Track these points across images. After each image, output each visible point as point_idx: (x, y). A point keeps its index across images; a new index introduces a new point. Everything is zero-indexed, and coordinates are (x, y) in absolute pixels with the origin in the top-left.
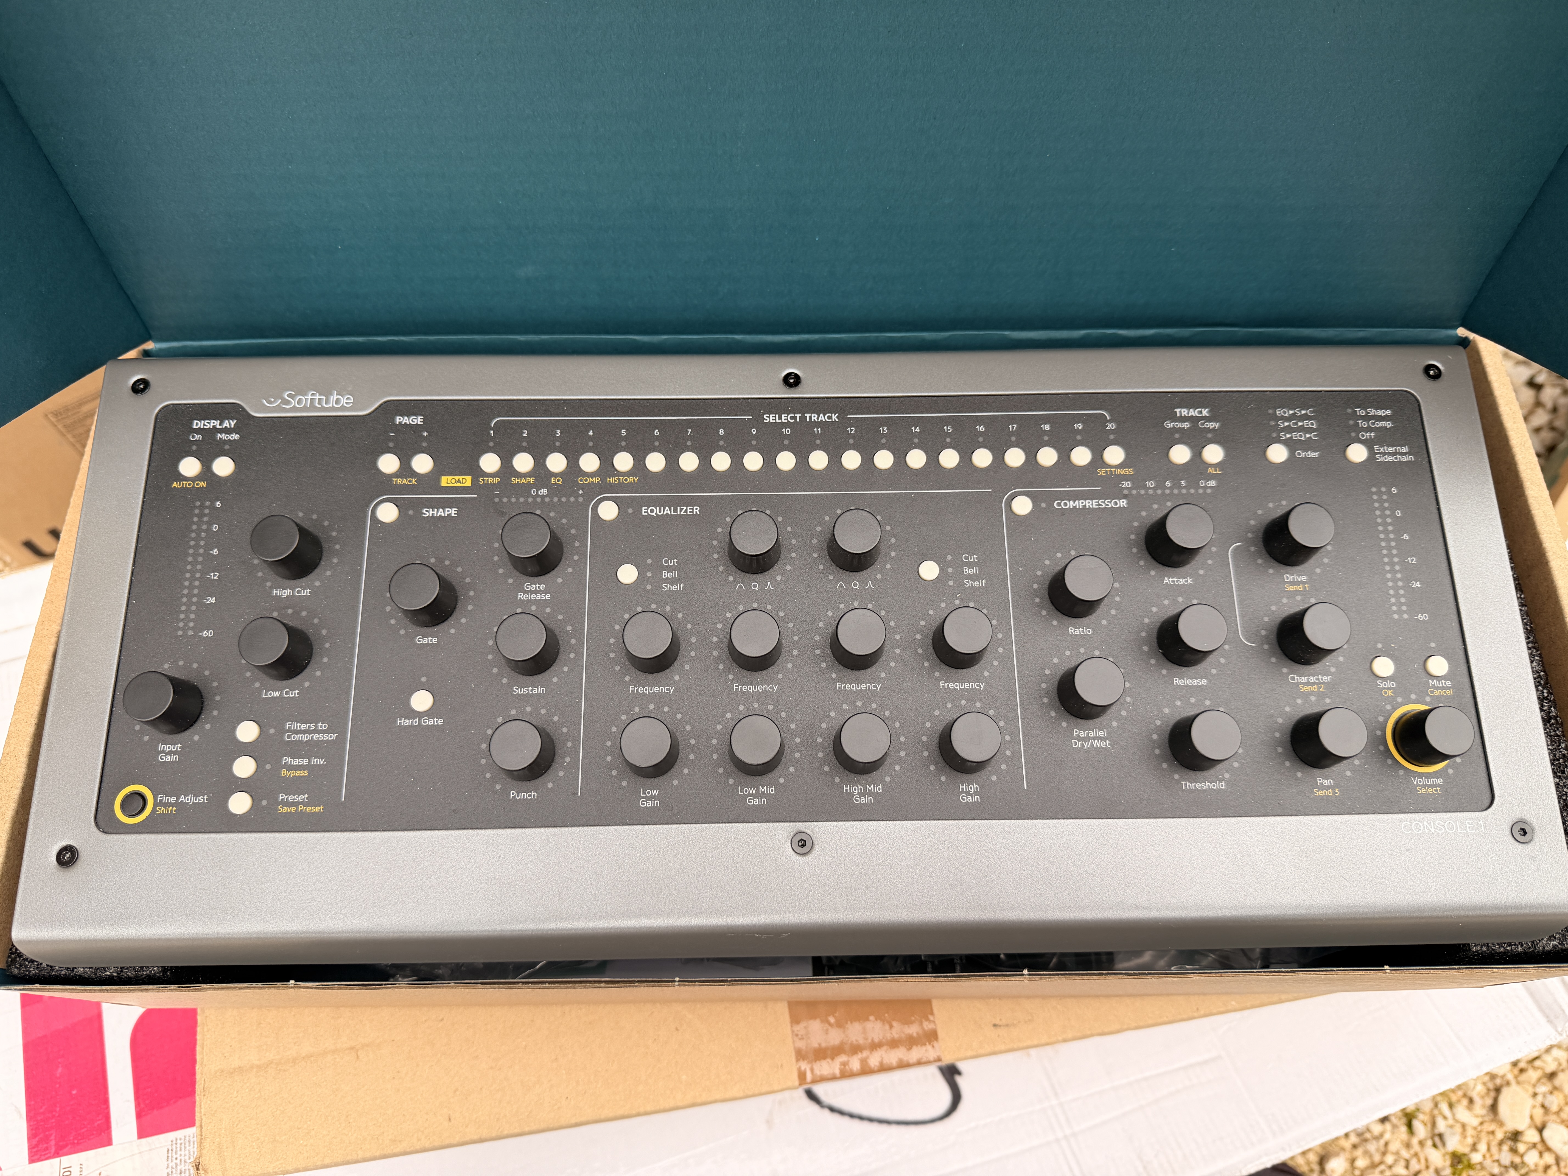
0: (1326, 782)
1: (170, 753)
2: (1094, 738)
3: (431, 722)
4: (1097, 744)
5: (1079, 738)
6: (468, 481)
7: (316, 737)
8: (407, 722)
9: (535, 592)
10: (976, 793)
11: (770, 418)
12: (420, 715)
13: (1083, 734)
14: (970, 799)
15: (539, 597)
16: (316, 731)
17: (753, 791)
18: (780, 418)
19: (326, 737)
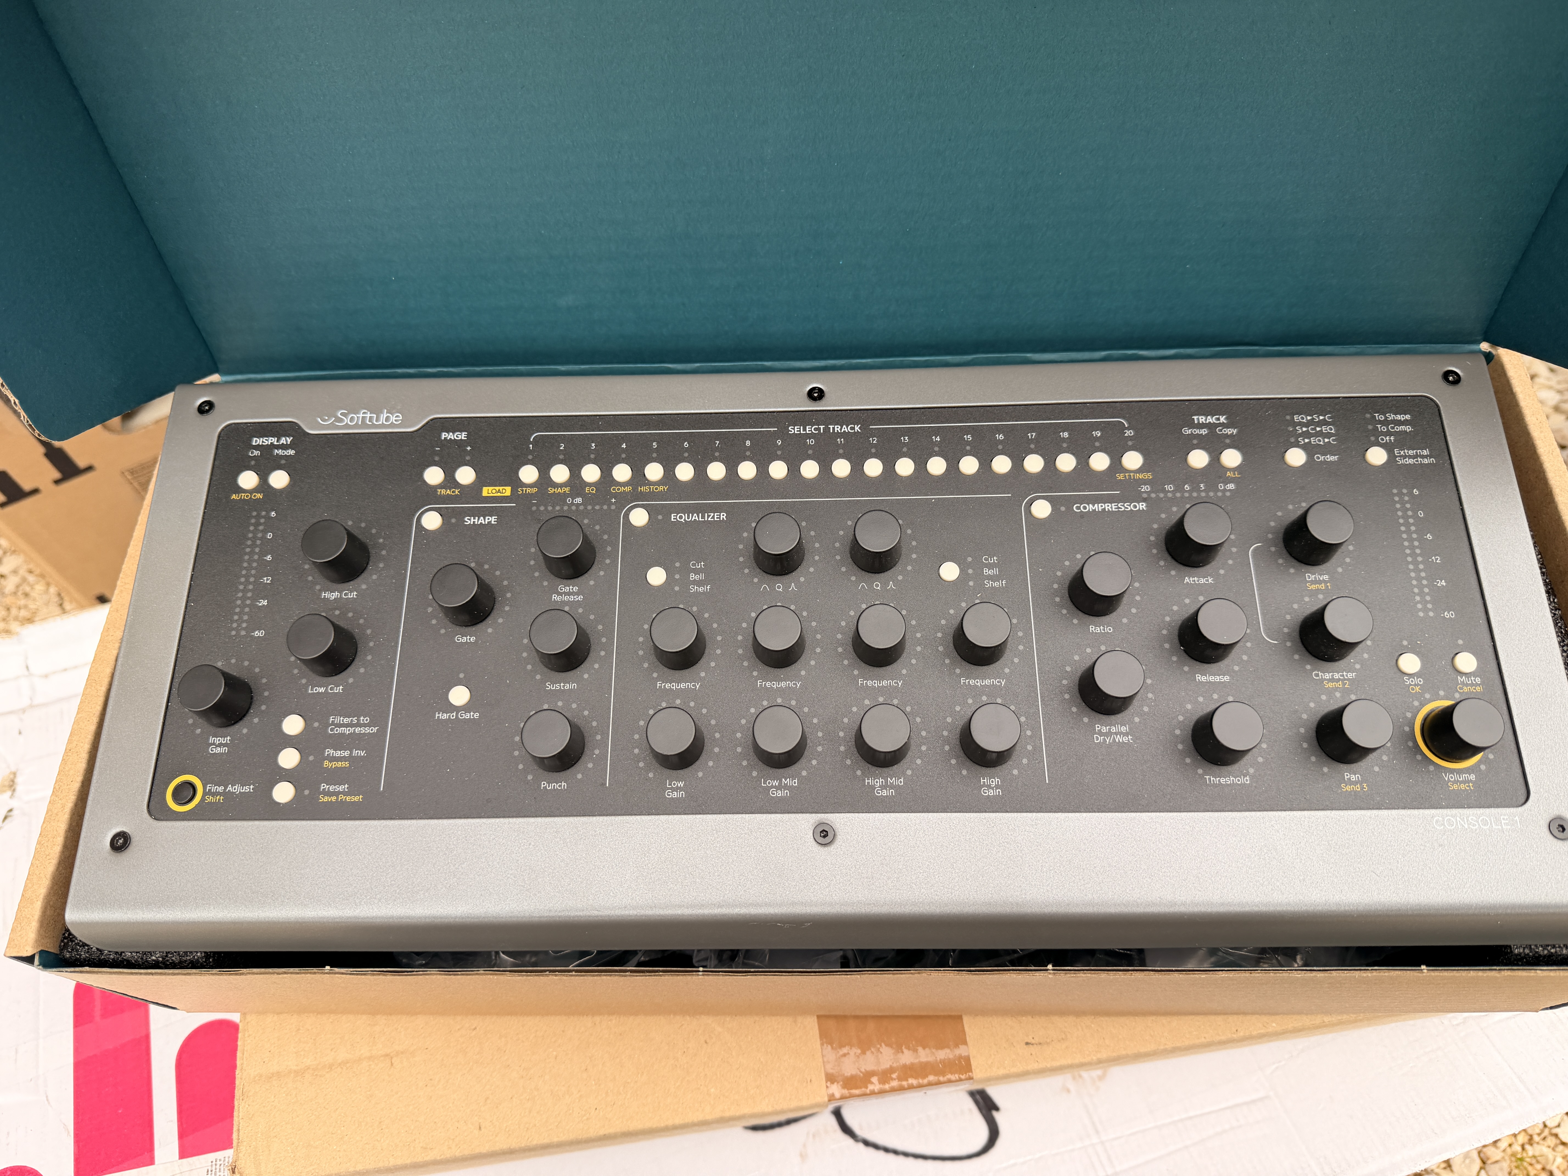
0: (1353, 778)
1: (220, 745)
2: (1116, 734)
3: (467, 716)
4: (1118, 739)
5: (1100, 733)
6: (507, 491)
7: (358, 730)
8: (445, 716)
9: (569, 594)
10: (997, 787)
11: (794, 430)
12: (457, 709)
13: (1104, 729)
14: (991, 793)
15: (572, 598)
16: (358, 725)
17: (775, 783)
18: (805, 429)
19: (368, 730)
